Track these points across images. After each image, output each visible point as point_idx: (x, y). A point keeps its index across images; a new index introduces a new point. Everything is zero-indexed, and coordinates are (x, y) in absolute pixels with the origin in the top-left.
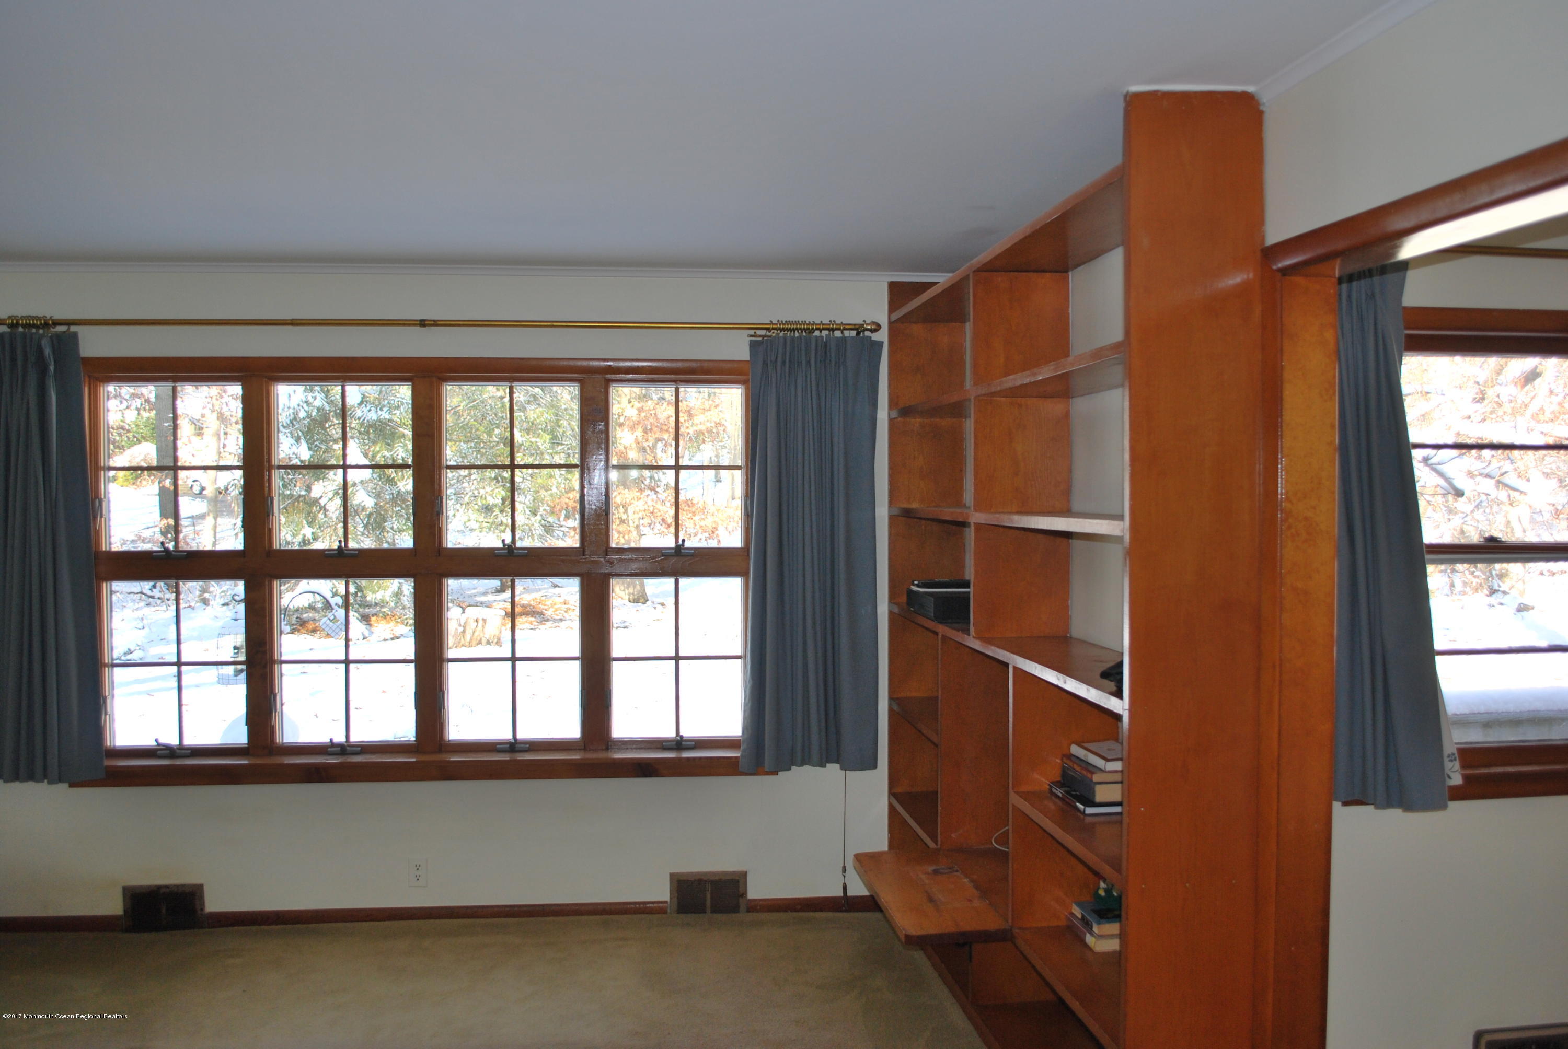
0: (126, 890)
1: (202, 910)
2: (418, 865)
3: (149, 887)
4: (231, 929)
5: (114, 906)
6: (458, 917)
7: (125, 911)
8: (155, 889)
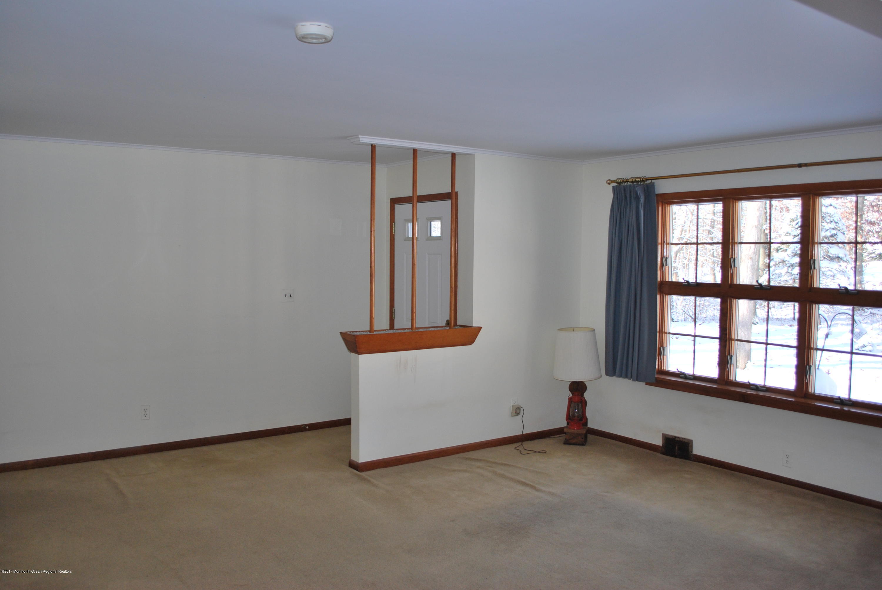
0: (664, 435)
1: (691, 452)
2: (787, 455)
3: (671, 436)
5: (658, 442)
6: (805, 488)
7: (663, 444)
8: (674, 437)
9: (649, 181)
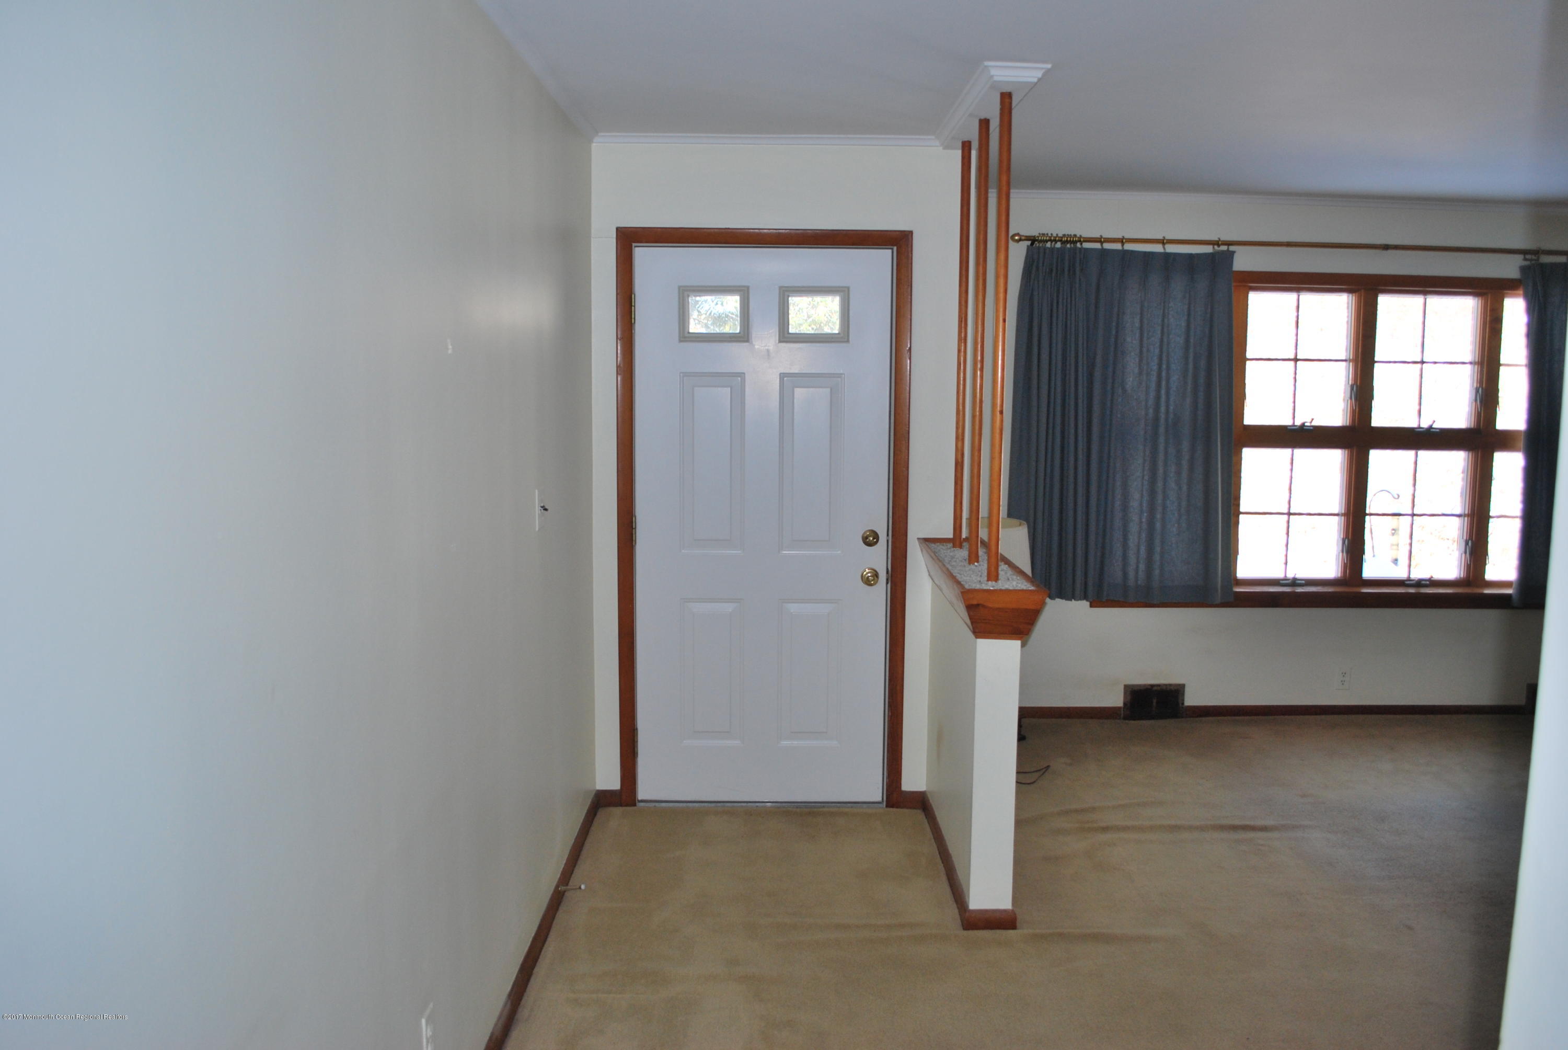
0: (1126, 687)
1: (1183, 704)
3: (1145, 685)
4: (1204, 719)
5: (1116, 700)
7: (1125, 704)
8: (1149, 687)
9: (1224, 248)
